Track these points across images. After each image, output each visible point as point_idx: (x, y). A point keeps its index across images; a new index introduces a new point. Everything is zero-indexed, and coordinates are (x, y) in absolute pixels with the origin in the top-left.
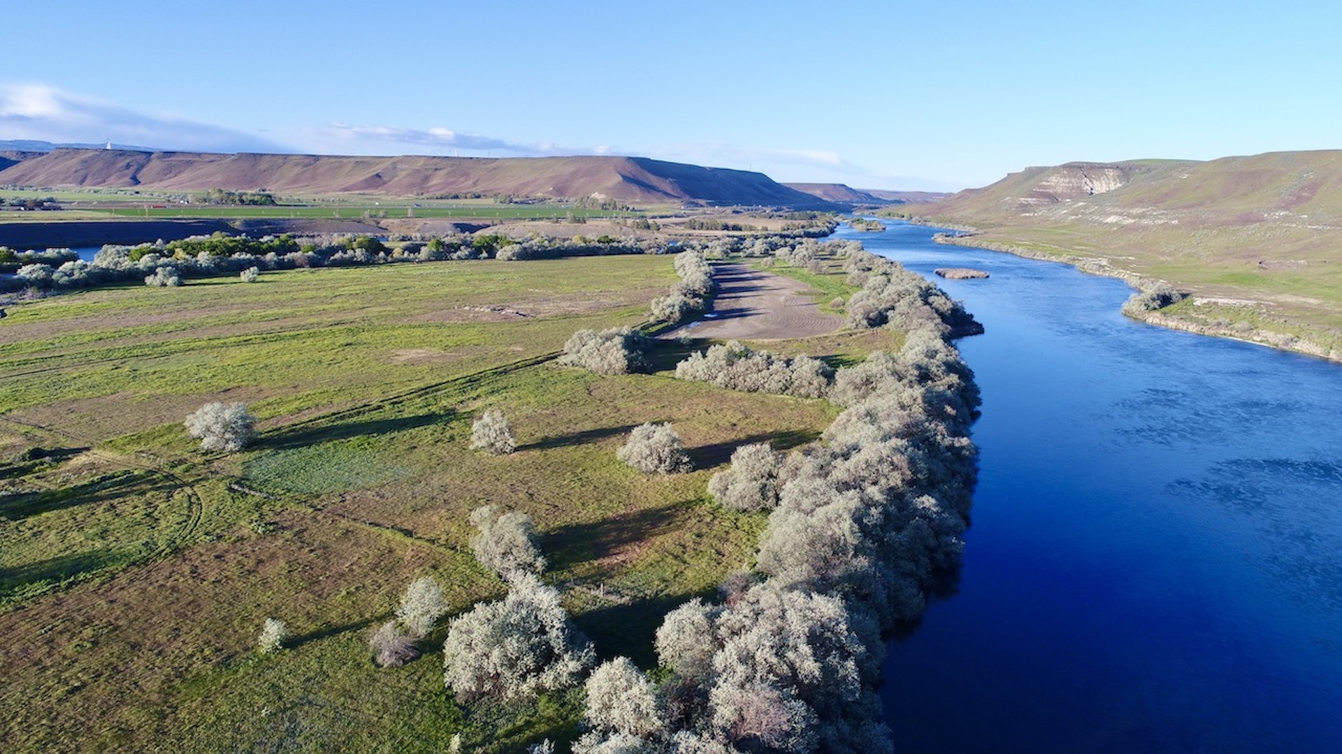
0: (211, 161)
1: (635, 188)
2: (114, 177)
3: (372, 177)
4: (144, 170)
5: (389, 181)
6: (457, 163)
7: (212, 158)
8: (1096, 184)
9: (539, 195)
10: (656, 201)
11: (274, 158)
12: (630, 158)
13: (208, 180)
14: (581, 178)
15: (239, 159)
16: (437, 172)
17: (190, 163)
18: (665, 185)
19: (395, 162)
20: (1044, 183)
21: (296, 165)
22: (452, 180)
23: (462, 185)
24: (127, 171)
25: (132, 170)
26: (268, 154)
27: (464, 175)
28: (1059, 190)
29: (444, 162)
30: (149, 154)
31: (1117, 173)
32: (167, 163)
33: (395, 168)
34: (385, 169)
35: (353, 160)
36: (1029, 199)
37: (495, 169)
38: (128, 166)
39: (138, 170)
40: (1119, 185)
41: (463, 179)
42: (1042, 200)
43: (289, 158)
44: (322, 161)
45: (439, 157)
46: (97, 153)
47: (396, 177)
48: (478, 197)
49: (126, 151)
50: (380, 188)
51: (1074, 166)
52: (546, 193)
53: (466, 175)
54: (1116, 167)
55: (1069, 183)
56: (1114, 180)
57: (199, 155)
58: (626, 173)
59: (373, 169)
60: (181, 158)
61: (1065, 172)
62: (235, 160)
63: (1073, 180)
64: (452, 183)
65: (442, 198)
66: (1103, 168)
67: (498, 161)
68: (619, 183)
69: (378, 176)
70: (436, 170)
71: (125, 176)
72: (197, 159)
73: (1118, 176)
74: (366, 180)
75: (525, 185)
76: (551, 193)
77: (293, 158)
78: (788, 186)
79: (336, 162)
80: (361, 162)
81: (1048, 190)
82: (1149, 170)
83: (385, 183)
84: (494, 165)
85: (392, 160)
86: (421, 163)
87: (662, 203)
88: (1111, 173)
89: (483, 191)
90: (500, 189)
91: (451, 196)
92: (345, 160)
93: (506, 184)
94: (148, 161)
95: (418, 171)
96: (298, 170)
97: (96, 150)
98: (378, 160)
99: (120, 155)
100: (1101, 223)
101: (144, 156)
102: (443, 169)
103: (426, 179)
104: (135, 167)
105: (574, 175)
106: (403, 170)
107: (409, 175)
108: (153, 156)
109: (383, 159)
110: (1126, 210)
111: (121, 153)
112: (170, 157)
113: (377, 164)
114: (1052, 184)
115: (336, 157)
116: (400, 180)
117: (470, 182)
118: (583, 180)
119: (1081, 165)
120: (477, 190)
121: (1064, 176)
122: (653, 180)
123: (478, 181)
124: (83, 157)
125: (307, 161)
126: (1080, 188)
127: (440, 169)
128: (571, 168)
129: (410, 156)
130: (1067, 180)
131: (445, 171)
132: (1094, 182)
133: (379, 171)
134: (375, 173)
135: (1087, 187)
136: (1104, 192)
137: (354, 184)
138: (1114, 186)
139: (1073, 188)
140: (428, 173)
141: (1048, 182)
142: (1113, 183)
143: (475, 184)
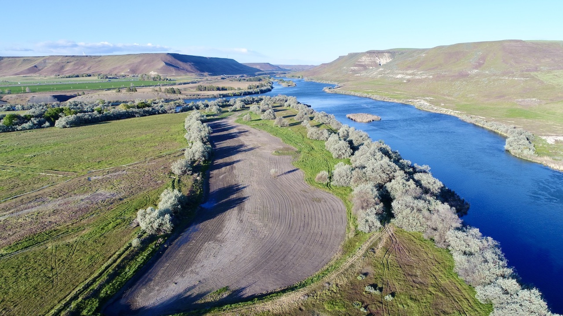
1: (172, 68)
3: (32, 67)
5: (42, 69)
6: (79, 58)
8: (381, 60)
9: (123, 74)
10: (183, 74)
12: (169, 54)
14: (144, 64)
16: (68, 64)
18: (187, 66)
19: (45, 59)
20: (360, 60)
22: (77, 67)
23: (82, 70)
28: (366, 63)
29: (73, 58)
31: (389, 55)
33: (45, 62)
34: (39, 63)
35: (22, 59)
36: (355, 67)
37: (100, 61)
40: (391, 60)
41: (82, 67)
42: (360, 67)
44: (5, 60)
45: (70, 56)
47: (46, 66)
48: (90, 76)
50: (37, 73)
51: (371, 52)
52: (126, 72)
53: (84, 65)
54: (388, 52)
55: (370, 59)
56: (388, 58)
58: (167, 62)
59: (33, 63)
61: (368, 55)
63: (372, 58)
64: (77, 69)
65: (69, 77)
66: (383, 53)
67: (101, 57)
68: (164, 66)
69: (35, 66)
70: (68, 62)
73: (390, 56)
74: (29, 69)
75: (115, 69)
76: (129, 72)
78: (245, 65)
79: (12, 60)
80: (26, 60)
81: (362, 63)
82: (402, 53)
83: (39, 70)
84: (99, 59)
85: (43, 58)
86: (59, 59)
87: (186, 75)
88: (387, 54)
89: (92, 73)
90: (102, 71)
91: (74, 76)
92: (17, 59)
93: (105, 69)
95: (58, 63)
98: (36, 59)
100: (395, 78)
102: (71, 62)
103: (63, 67)
105: (140, 63)
106: (50, 63)
107: (53, 65)
109: (39, 58)
110: (405, 72)
113: (35, 61)
114: (363, 60)
115: (13, 57)
116: (48, 68)
117: (86, 68)
118: (145, 65)
119: (374, 51)
120: (89, 72)
121: (368, 57)
122: (181, 64)
123: (90, 67)
126: (375, 62)
127: (70, 62)
128: (139, 60)
129: (53, 56)
130: (369, 58)
131: (73, 63)
132: (380, 59)
133: (36, 64)
134: (34, 65)
135: (378, 62)
136: (385, 63)
137: (22, 72)
138: (389, 60)
139: (372, 62)
140: (63, 64)
141: (361, 59)
142: (388, 59)
143: (89, 69)
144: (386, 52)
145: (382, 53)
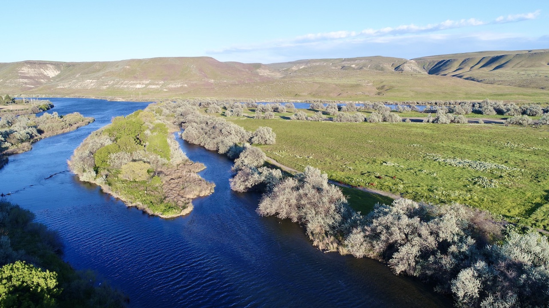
8: (47, 72)
20: (21, 71)
28: (32, 75)
40: (59, 72)
42: (30, 80)
54: (51, 63)
55: (34, 71)
56: (55, 70)
61: (29, 65)
63: (36, 70)
66: (46, 64)
73: (56, 68)
81: (26, 75)
88: (51, 66)
114: (25, 72)
119: (34, 62)
121: (29, 68)
126: (42, 74)
132: (46, 70)
135: (45, 73)
136: (54, 76)
138: (57, 73)
139: (39, 74)
141: (23, 70)
142: (55, 72)
144: (49, 64)
145: (44, 64)
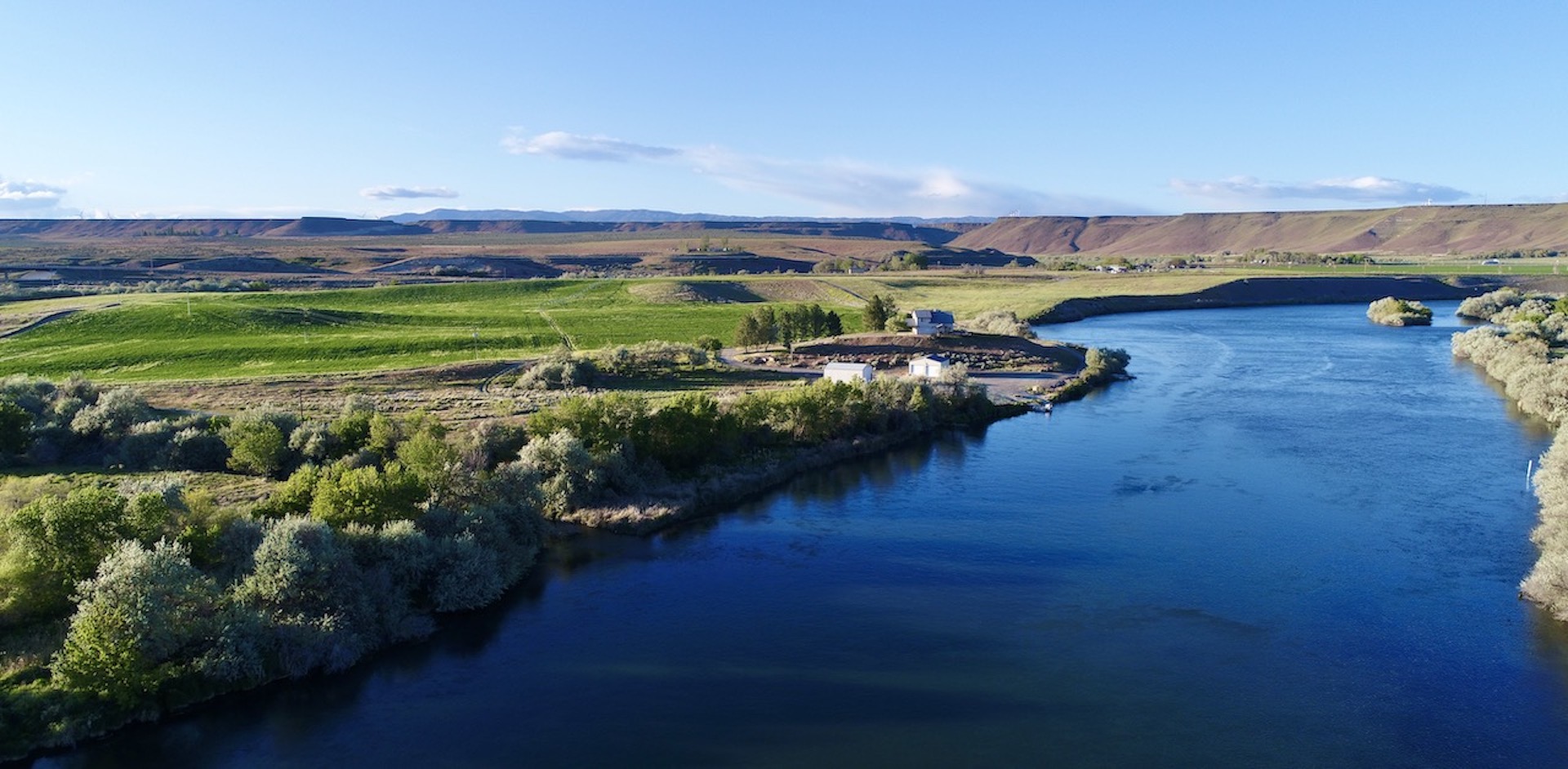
0: (1149, 225)
2: (1053, 245)
3: (1365, 234)
4: (1081, 236)
5: (1388, 239)
6: (1488, 212)
7: (1149, 221)
11: (1227, 218)
13: (1155, 244)
15: (1187, 220)
16: (1461, 225)
17: (1127, 227)
19: (1393, 217)
21: (1253, 224)
22: (1488, 234)
24: (1065, 238)
25: (1070, 236)
26: (1219, 214)
27: (1507, 227)
30: (1085, 219)
32: (1105, 228)
33: (1393, 223)
34: (1380, 225)
37: (1558, 217)
38: (1066, 233)
39: (1076, 237)
41: (1505, 232)
43: (1243, 218)
44: (1283, 219)
45: (1456, 207)
46: (1036, 221)
47: (1398, 233)
49: (1064, 218)
57: (1134, 218)
60: (1117, 223)
62: (1182, 221)
67: (1554, 208)
69: (1371, 232)
70: (1459, 222)
71: (1065, 242)
72: (1133, 222)
74: (1357, 239)
77: (1247, 216)
80: (1340, 219)
83: (1382, 241)
85: (1386, 213)
86: (1431, 216)
92: (1316, 217)
94: (1085, 227)
95: (1434, 225)
96: (1257, 229)
97: (1036, 218)
99: (1059, 221)
101: (1081, 222)
103: (1444, 234)
104: (1073, 233)
106: (1406, 225)
107: (1420, 230)
108: (1089, 221)
111: (1060, 220)
112: (1105, 221)
113: (1364, 219)
115: (1303, 213)
117: (1519, 237)
123: (1531, 234)
124: (1024, 225)
125: (1266, 219)
127: (1465, 221)
129: (1414, 207)
131: (1475, 223)
133: (1372, 227)
134: (1367, 230)
137: (1342, 244)
140: (1446, 227)
143: (1527, 239)
